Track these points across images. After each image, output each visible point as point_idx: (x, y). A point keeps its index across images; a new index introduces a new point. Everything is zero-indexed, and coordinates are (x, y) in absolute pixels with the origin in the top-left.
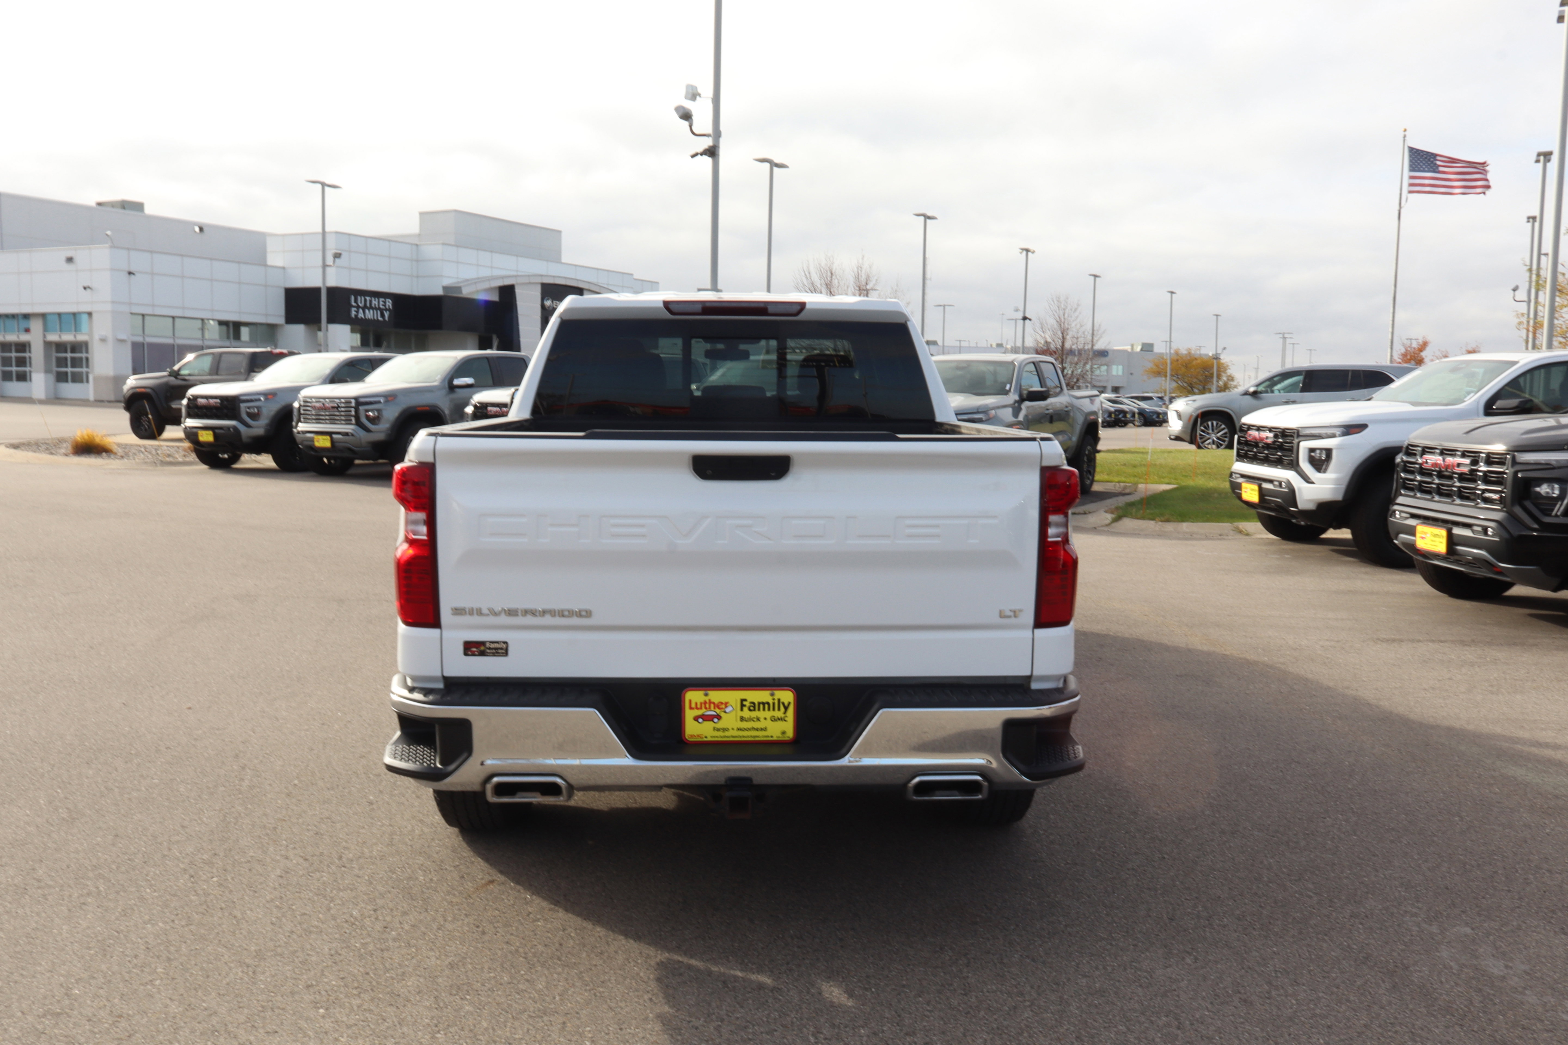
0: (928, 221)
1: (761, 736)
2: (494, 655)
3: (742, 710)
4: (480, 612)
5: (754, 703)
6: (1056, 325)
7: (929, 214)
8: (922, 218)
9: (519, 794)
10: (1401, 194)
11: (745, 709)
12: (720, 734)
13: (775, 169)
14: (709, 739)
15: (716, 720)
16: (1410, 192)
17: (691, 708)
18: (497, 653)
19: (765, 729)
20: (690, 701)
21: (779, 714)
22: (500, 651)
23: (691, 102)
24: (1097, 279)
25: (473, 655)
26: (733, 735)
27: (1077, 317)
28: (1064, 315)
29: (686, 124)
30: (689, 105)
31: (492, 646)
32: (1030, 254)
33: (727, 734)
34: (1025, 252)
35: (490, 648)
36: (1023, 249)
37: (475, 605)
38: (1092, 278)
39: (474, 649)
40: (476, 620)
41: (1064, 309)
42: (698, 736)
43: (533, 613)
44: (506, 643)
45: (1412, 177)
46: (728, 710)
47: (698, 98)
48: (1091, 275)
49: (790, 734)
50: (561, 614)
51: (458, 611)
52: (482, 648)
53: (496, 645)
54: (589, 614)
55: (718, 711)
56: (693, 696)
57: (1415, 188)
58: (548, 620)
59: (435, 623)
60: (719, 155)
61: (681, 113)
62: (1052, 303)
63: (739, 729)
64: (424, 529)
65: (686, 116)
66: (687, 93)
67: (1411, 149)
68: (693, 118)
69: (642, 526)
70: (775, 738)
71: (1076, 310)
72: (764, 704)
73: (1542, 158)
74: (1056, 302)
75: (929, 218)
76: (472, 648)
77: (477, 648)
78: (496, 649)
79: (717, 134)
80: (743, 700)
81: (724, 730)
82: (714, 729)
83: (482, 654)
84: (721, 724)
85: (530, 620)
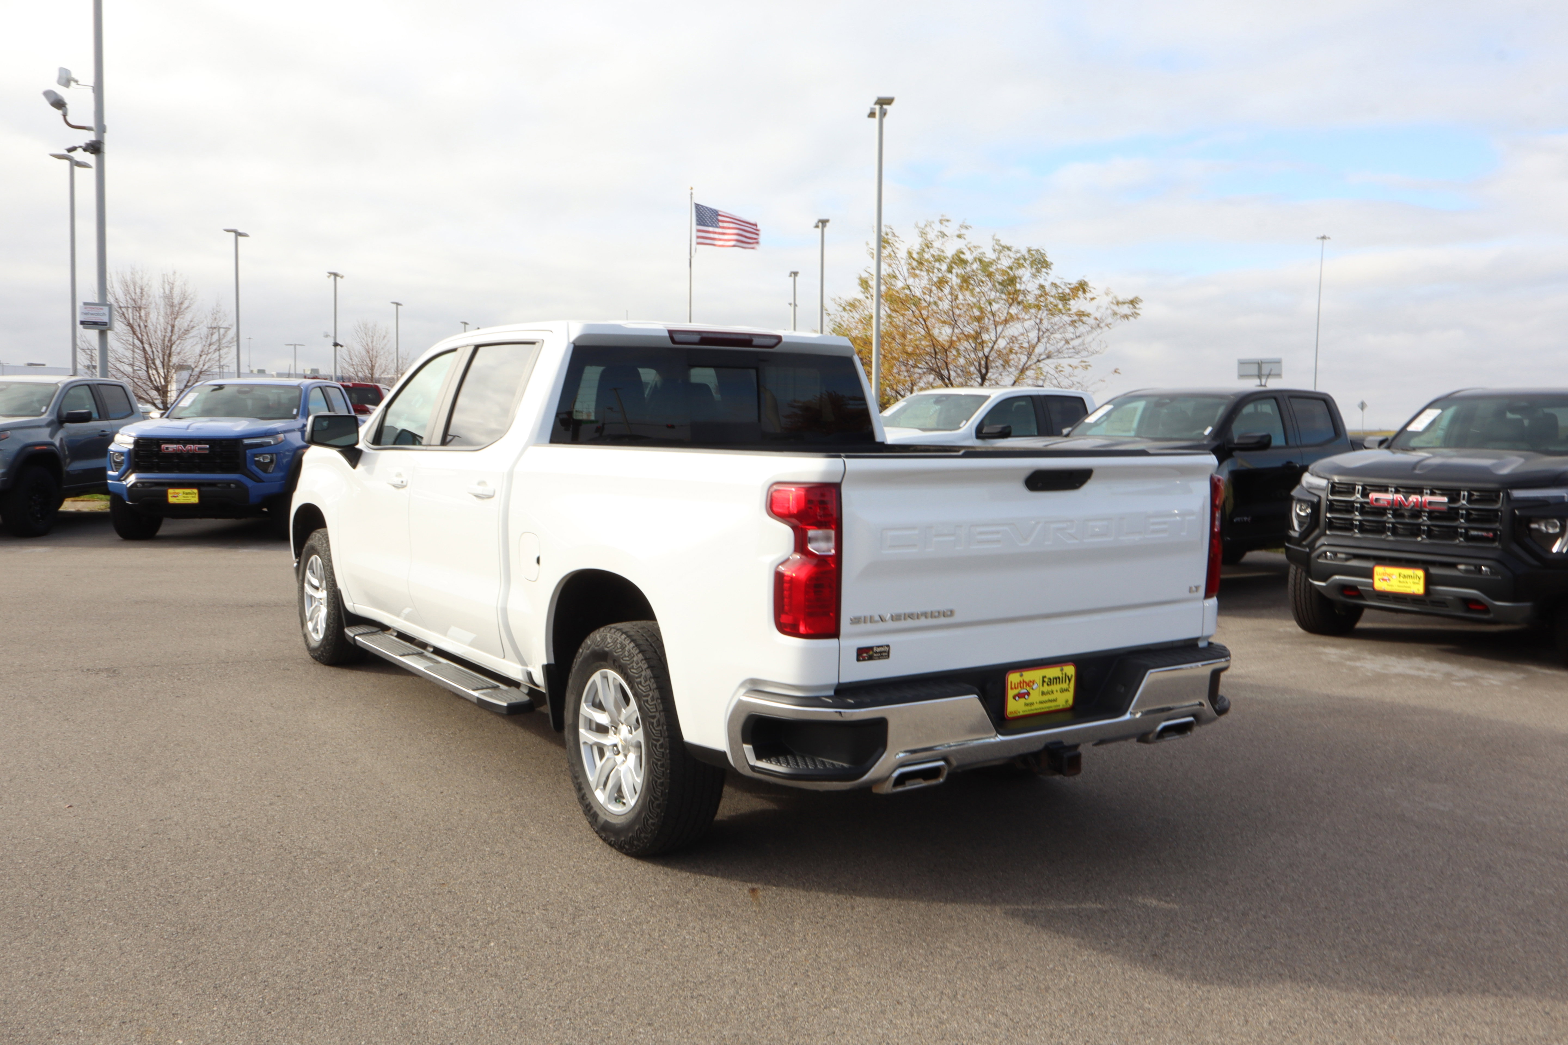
0: (240, 238)
1: (1052, 706)
2: (879, 658)
3: (1043, 685)
4: (872, 620)
5: (1050, 679)
6: (364, 353)
7: (240, 231)
8: (233, 234)
9: (907, 783)
10: (691, 245)
11: (1045, 684)
12: (1029, 708)
13: (76, 168)
14: (1021, 713)
15: (1026, 697)
16: (699, 243)
17: (1012, 688)
18: (882, 656)
19: (1055, 700)
20: (1011, 683)
21: (1065, 686)
22: (884, 654)
23: (64, 88)
24: (399, 307)
25: (864, 660)
26: (1037, 708)
27: (386, 345)
28: (372, 342)
29: (59, 113)
30: (62, 92)
31: (878, 650)
32: (338, 278)
33: (1033, 707)
34: (332, 277)
35: (876, 653)
36: (331, 273)
37: (868, 614)
38: (395, 306)
39: (865, 655)
40: (869, 627)
41: (373, 337)
42: (1015, 712)
43: (911, 616)
44: (888, 646)
45: (699, 231)
46: (1035, 686)
47: (73, 84)
48: (393, 303)
49: (1071, 702)
50: (932, 615)
51: (856, 621)
52: (871, 653)
53: (881, 649)
54: (952, 613)
55: (1028, 688)
56: (1013, 678)
57: (704, 240)
58: (923, 622)
59: (833, 632)
60: (103, 152)
61: (52, 100)
62: (359, 330)
63: (1041, 702)
64: (832, 544)
65: (59, 104)
66: (60, 78)
67: (697, 206)
68: (68, 106)
69: (998, 532)
70: (1061, 707)
71: (385, 337)
72: (1056, 678)
73: (820, 224)
74: (362, 328)
75: (241, 235)
76: (864, 654)
77: (867, 653)
78: (881, 652)
79: (101, 128)
80: (1044, 677)
81: (1032, 704)
82: (1026, 705)
83: (871, 658)
84: (1030, 699)
85: (910, 623)
